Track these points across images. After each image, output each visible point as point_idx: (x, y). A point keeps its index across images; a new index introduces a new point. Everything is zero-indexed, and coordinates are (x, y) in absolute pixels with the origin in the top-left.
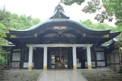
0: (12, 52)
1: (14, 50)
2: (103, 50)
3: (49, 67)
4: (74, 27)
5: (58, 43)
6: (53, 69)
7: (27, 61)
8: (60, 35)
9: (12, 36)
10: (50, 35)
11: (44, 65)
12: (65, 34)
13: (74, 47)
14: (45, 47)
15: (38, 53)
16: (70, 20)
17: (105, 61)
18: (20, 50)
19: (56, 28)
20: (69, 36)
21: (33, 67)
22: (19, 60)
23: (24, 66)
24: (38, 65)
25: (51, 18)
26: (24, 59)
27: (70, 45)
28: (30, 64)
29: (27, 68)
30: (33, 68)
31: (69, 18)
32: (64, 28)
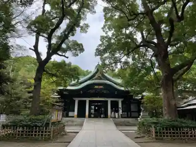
3: (90, 116)
5: (96, 97)
6: (93, 118)
7: (74, 111)
10: (92, 91)
13: (109, 100)
14: (88, 100)
15: (82, 105)
19: (96, 87)
21: (77, 115)
24: (81, 114)
27: (107, 99)
28: (76, 113)
29: (73, 117)
32: (102, 87)
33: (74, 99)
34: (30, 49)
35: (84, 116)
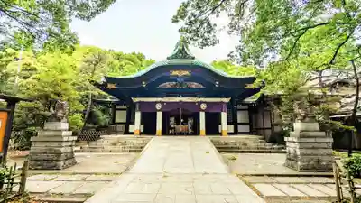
0: (115, 109)
1: (118, 107)
2: (246, 107)
4: (202, 73)
5: (177, 96)
7: (133, 123)
8: (181, 84)
10: (168, 85)
11: (158, 129)
12: (189, 84)
14: (158, 102)
16: (195, 61)
17: (250, 123)
18: (125, 107)
20: (195, 85)
21: (142, 131)
22: (125, 121)
23: (130, 131)
24: (149, 130)
25: (168, 58)
26: (130, 120)
28: (137, 126)
29: (132, 133)
30: (141, 133)
31: (193, 58)
32: (186, 73)
35: (153, 133)
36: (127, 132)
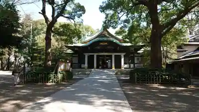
0: (72, 57)
1: (74, 55)
6: (100, 69)
7: (84, 63)
9: (75, 49)
13: (113, 55)
14: (95, 55)
18: (77, 55)
19: (102, 44)
21: (88, 67)
22: (77, 62)
28: (86, 65)
29: (84, 68)
33: (84, 54)
34: (39, 13)
35: (93, 67)
36: (80, 67)
